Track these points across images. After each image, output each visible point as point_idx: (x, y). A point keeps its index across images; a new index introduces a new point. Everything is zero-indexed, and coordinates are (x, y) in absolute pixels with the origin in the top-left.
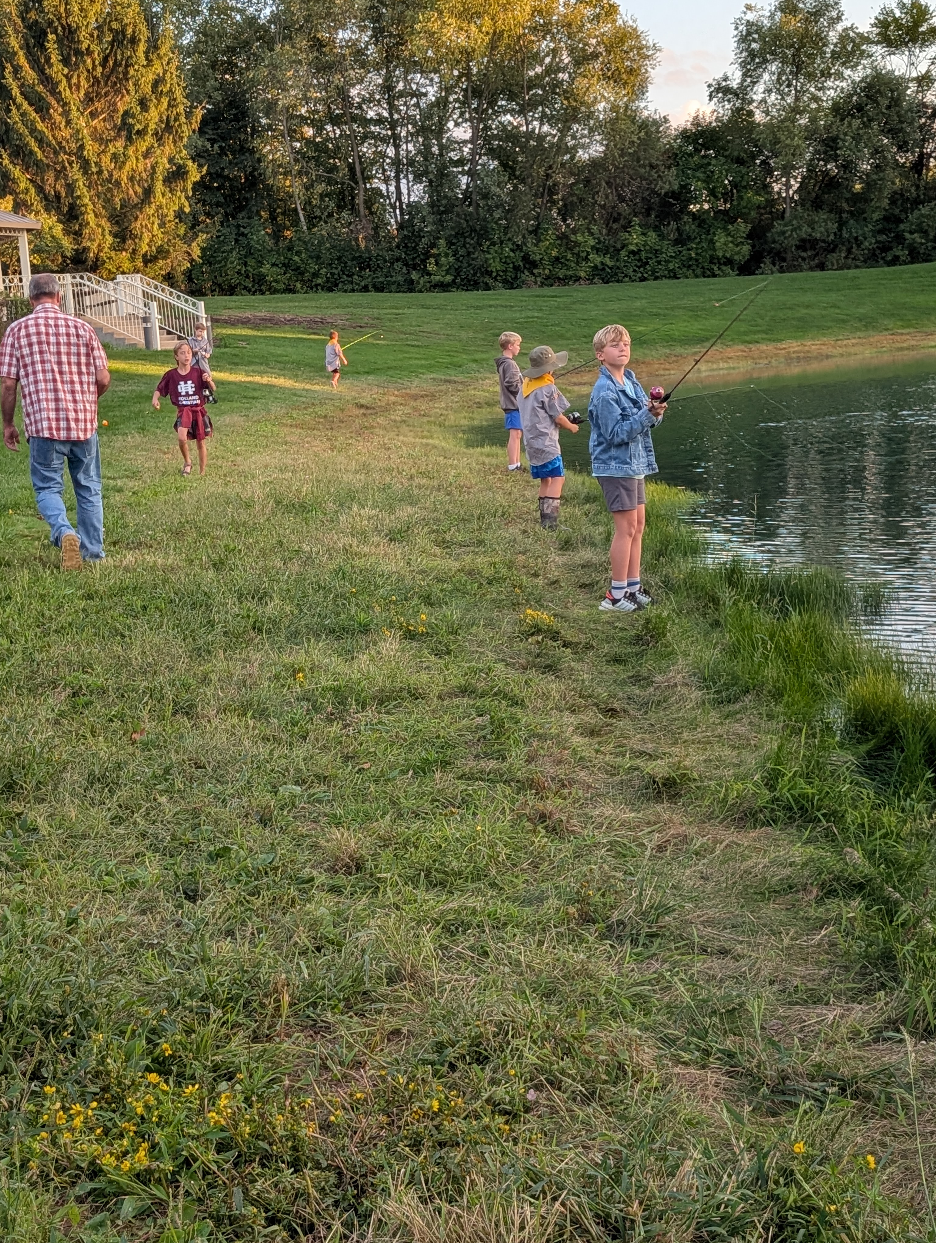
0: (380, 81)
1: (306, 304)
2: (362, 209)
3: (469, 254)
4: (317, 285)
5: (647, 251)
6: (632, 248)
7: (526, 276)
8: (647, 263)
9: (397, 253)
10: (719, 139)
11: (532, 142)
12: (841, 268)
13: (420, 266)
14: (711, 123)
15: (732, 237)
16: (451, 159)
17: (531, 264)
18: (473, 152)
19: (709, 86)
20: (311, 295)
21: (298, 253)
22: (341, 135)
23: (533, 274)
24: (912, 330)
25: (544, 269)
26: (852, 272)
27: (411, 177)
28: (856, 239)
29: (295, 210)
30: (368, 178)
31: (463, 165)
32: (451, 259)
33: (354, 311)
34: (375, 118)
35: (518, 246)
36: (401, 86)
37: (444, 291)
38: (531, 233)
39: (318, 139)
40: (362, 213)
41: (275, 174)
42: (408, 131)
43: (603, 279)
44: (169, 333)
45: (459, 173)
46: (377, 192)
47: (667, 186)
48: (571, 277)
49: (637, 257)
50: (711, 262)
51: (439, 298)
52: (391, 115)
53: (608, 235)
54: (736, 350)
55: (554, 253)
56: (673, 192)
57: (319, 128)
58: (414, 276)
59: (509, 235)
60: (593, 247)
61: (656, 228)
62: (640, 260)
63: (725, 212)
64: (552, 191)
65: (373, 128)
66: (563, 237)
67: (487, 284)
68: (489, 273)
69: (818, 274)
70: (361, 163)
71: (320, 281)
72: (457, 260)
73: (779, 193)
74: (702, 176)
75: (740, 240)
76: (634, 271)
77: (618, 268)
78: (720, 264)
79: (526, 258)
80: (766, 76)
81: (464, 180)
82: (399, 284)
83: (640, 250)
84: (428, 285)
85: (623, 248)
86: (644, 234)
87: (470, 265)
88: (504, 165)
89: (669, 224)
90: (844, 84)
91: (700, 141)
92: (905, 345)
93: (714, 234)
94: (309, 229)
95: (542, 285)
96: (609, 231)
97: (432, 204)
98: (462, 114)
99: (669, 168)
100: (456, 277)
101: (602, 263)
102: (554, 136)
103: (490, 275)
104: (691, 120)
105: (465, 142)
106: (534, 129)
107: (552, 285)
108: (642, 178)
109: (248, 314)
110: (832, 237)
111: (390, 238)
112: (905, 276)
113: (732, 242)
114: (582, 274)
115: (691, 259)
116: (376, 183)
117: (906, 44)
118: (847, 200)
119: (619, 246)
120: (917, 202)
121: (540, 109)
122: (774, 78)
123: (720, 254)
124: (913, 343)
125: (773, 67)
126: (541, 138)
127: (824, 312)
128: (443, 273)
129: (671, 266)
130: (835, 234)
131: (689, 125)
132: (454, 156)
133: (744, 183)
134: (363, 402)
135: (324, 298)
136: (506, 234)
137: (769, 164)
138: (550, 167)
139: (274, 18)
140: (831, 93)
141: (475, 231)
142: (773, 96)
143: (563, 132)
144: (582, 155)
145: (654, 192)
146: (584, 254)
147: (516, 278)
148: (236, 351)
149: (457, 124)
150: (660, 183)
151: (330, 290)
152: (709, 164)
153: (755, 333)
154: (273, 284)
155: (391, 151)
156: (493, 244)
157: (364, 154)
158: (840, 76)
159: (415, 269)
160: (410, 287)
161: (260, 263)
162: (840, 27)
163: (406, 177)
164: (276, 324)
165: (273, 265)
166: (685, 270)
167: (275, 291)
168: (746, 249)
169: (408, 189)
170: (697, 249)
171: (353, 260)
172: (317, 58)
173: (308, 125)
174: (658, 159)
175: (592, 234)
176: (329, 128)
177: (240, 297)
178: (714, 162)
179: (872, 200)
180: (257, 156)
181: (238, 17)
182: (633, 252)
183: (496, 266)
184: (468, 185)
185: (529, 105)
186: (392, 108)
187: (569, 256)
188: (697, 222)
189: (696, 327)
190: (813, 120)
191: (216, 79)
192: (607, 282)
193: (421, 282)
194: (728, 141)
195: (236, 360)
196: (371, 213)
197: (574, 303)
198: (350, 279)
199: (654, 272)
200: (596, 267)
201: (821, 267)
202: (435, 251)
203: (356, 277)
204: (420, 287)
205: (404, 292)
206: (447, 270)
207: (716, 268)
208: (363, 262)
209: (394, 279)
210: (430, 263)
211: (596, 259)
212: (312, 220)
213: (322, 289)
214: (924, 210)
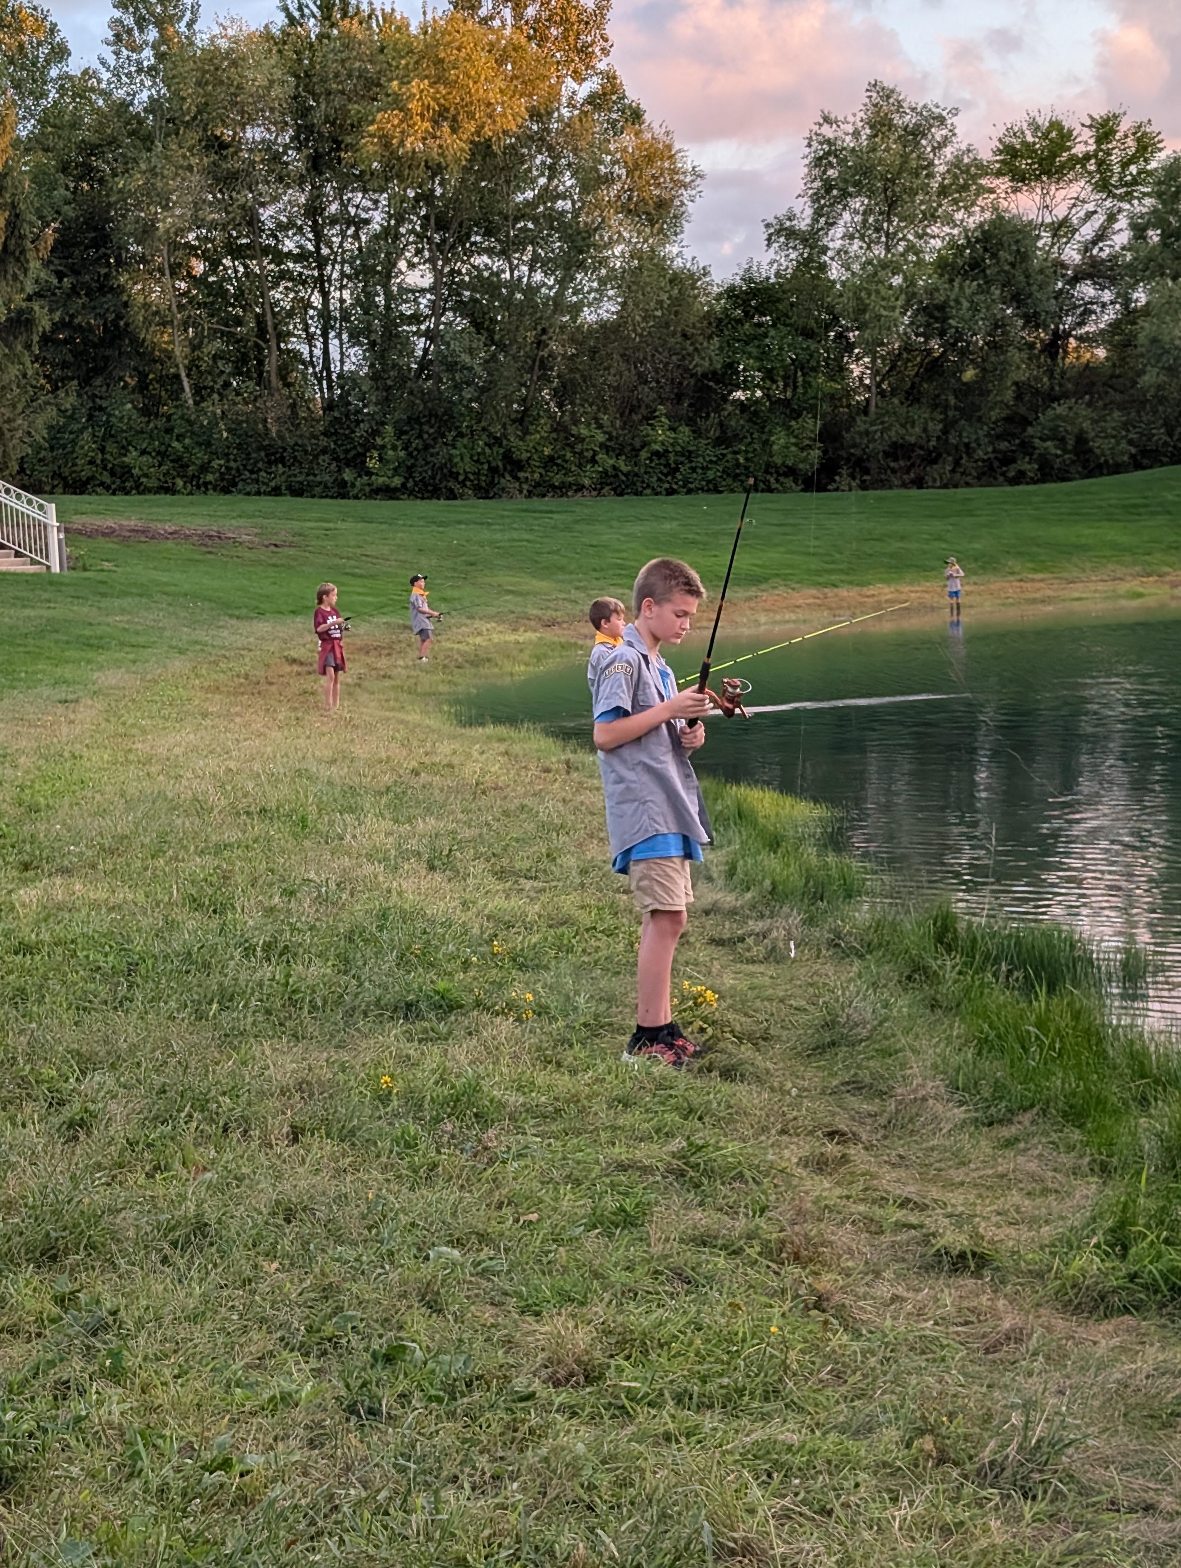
0: (303, 200)
1: (193, 510)
2: (274, 378)
3: (427, 447)
4: (206, 484)
5: (676, 453)
6: (657, 447)
7: (506, 481)
8: (677, 470)
9: (324, 442)
10: (779, 300)
11: (519, 296)
12: (945, 486)
13: (358, 463)
14: (768, 278)
15: (796, 437)
16: (402, 314)
17: (514, 465)
18: (433, 305)
19: (768, 226)
20: (198, 497)
21: (180, 437)
22: (247, 274)
23: (517, 479)
24: (1047, 575)
25: (533, 472)
26: (962, 492)
27: (345, 336)
28: (967, 445)
29: (177, 376)
30: (283, 336)
31: (420, 323)
32: (402, 454)
33: (266, 522)
34: (296, 251)
35: (496, 438)
36: (334, 208)
37: (391, 498)
38: (514, 421)
39: (213, 279)
40: (274, 384)
41: (148, 323)
42: (342, 272)
43: (615, 490)
45: (414, 334)
46: (296, 356)
47: (706, 363)
48: (571, 484)
49: (663, 461)
50: (766, 472)
51: (384, 508)
52: (318, 248)
53: (623, 429)
54: (807, 595)
55: (547, 451)
56: (714, 373)
57: (214, 264)
58: (348, 475)
59: (483, 424)
60: (602, 445)
61: (690, 422)
62: (667, 465)
63: (787, 403)
64: (544, 365)
65: (291, 265)
66: (559, 428)
67: (451, 490)
68: (455, 476)
69: (914, 492)
70: (274, 315)
71: (210, 477)
72: (410, 455)
73: (861, 379)
74: (755, 352)
75: (807, 442)
76: (659, 480)
77: (636, 475)
78: (779, 474)
79: (507, 456)
80: (847, 216)
81: (421, 343)
82: (326, 487)
83: (667, 451)
84: (367, 489)
85: (643, 447)
86: (672, 429)
87: (427, 463)
88: (477, 325)
89: (708, 415)
90: (955, 232)
91: (753, 303)
92: (1038, 595)
93: (771, 433)
94: (196, 403)
95: (530, 494)
96: (625, 423)
97: (375, 376)
98: (419, 252)
99: (710, 337)
100: (407, 479)
101: (614, 467)
102: (550, 288)
103: (456, 479)
104: (741, 273)
105: (423, 291)
106: (520, 278)
107: (544, 496)
108: (672, 352)
109: (110, 523)
110: (933, 442)
111: (312, 419)
112: (1035, 499)
113: (796, 445)
114: (587, 482)
115: (738, 465)
116: (294, 344)
117: (1038, 178)
118: (955, 391)
119: (637, 443)
120: (1052, 398)
121: (530, 248)
122: (858, 218)
123: (780, 462)
124: (1049, 593)
125: (857, 203)
126: (531, 290)
127: (925, 547)
128: (390, 473)
129: (710, 474)
130: (938, 438)
131: (738, 281)
132: (407, 309)
133: (813, 363)
134: (293, 654)
135: (219, 503)
136: (479, 421)
137: (847, 338)
138: (544, 331)
139: (154, 106)
140: (937, 243)
141: (436, 416)
142: (857, 243)
143: (562, 283)
144: (588, 316)
145: (687, 370)
146: (589, 454)
147: (492, 484)
148: (101, 576)
149: (411, 266)
150: (697, 359)
151: (226, 491)
152: (766, 335)
153: (829, 572)
154: (143, 480)
155: (316, 300)
156: (461, 435)
157: (276, 303)
158: (949, 220)
159: (348, 466)
160: (342, 491)
161: (124, 450)
162: (948, 152)
163: (339, 336)
164: (153, 538)
165: (144, 452)
166: (729, 481)
167: (147, 491)
168: (816, 453)
169: (342, 354)
170: (746, 452)
171: (259, 449)
172: (214, 164)
173: (197, 256)
174: (694, 327)
175: (600, 426)
176: (227, 262)
177: (93, 498)
178: (772, 332)
179: (991, 391)
180: (125, 298)
181: (101, 102)
182: (657, 453)
183: (466, 466)
184: (426, 351)
185: (514, 244)
186: (319, 238)
187: (569, 455)
188: (746, 416)
190: (910, 281)
191: (67, 188)
192: (621, 494)
193: (358, 484)
194: (792, 305)
195: (103, 589)
196: (288, 385)
197: (577, 522)
198: (254, 476)
199: (686, 482)
200: (605, 472)
201: (919, 483)
202: (379, 441)
203: (263, 474)
204: (356, 491)
205: (332, 497)
206: (395, 469)
207: (772, 480)
208: (274, 454)
209: (318, 479)
210: (371, 458)
211: (607, 461)
212: (199, 391)
213: (215, 490)
214: (1060, 409)
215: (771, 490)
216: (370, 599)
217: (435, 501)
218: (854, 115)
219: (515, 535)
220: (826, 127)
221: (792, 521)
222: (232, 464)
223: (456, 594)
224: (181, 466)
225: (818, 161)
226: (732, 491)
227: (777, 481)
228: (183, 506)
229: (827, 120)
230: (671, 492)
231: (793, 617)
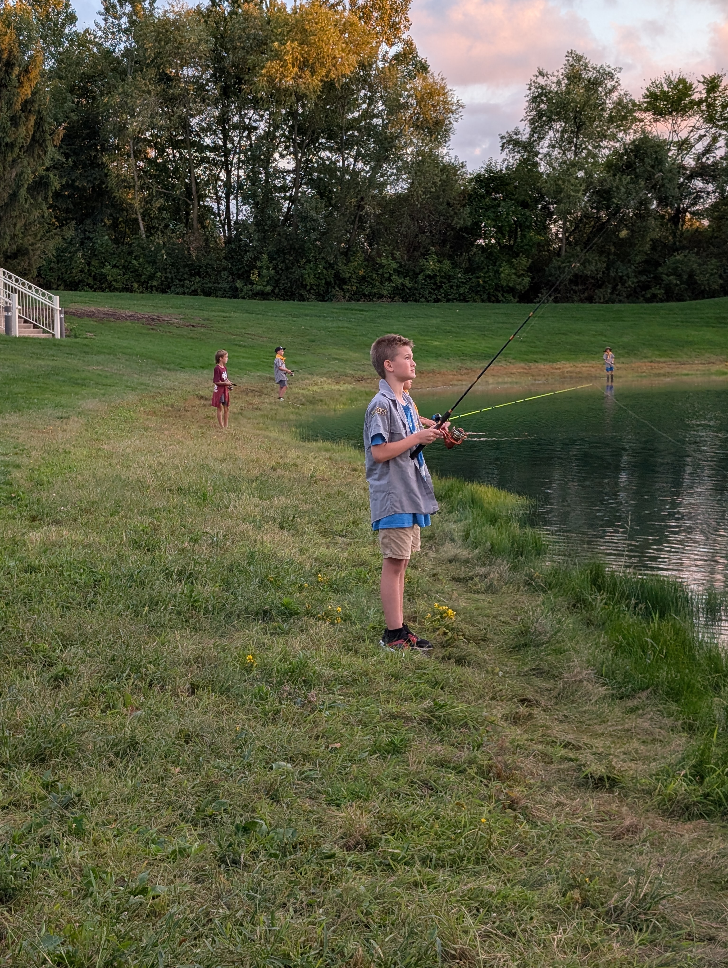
0: (217, 114)
1: (143, 302)
2: (195, 222)
3: (287, 268)
4: (152, 287)
5: (442, 277)
6: (429, 273)
7: (336, 291)
8: (441, 287)
9: (224, 263)
10: (508, 184)
11: (347, 177)
12: (606, 302)
13: (245, 277)
14: (501, 170)
15: (515, 269)
16: (275, 186)
17: (341, 281)
18: (294, 181)
19: (502, 138)
20: (146, 295)
21: (137, 258)
22: (180, 158)
23: (343, 289)
24: (667, 359)
25: (352, 286)
26: (617, 306)
27: (240, 199)
28: (621, 277)
29: (136, 220)
30: (202, 197)
31: (286, 192)
32: (272, 272)
33: (187, 311)
34: (212, 145)
35: (330, 264)
36: (236, 119)
37: (265, 299)
38: (342, 254)
39: (160, 160)
40: (195, 227)
41: (119, 186)
42: (239, 159)
43: (402, 298)
44: (26, 321)
45: (282, 198)
46: (209, 209)
47: (462, 222)
48: (375, 294)
49: (432, 281)
50: (496, 290)
51: (260, 305)
52: (225, 144)
53: (409, 260)
54: (518, 367)
55: (361, 273)
56: (466, 228)
57: (161, 151)
58: (239, 284)
59: (322, 255)
60: (395, 270)
61: (450, 258)
62: (435, 284)
63: (510, 247)
64: (362, 220)
65: (208, 154)
66: (369, 259)
67: (302, 295)
68: (304, 287)
69: (587, 305)
70: (197, 184)
71: (155, 283)
72: (277, 273)
73: (557, 234)
74: (492, 215)
75: (522, 272)
76: (430, 293)
77: (416, 289)
78: (504, 292)
79: (337, 275)
80: (551, 133)
81: (286, 204)
82: (225, 291)
83: (435, 275)
84: (250, 293)
85: (420, 272)
86: (439, 262)
87: (288, 278)
88: (321, 194)
89: (461, 254)
90: (617, 145)
91: (492, 185)
92: (662, 371)
93: (500, 266)
94: (147, 237)
95: (350, 300)
96: (410, 257)
97: (257, 224)
98: (287, 148)
99: (464, 206)
100: (275, 287)
101: (403, 285)
102: (367, 172)
103: (305, 288)
104: (485, 166)
105: (288, 172)
106: (349, 166)
107: (358, 300)
108: (440, 214)
109: (92, 309)
110: (600, 275)
111: (217, 249)
112: (662, 312)
113: (515, 274)
114: (385, 293)
115: (479, 285)
116: (208, 202)
117: (670, 113)
118: (614, 243)
119: (417, 270)
120: (674, 249)
121: (355, 147)
122: (558, 135)
123: (505, 284)
124: (668, 370)
125: (558, 126)
126: (355, 173)
127: (593, 339)
128: (265, 284)
129: (462, 290)
130: (603, 272)
131: (483, 172)
132: (278, 183)
133: (528, 223)
134: (201, 393)
135: (159, 299)
136: (320, 254)
137: (549, 209)
138: (362, 199)
139: (127, 53)
140: (607, 152)
141: (294, 249)
142: (557, 151)
143: (374, 170)
144: (390, 190)
145: (449, 225)
146: (387, 276)
147: (327, 292)
148: (85, 341)
149: (282, 156)
150: (456, 219)
151: (164, 291)
152: (499, 206)
153: (533, 353)
154: (114, 283)
155: (223, 175)
156: (309, 261)
157: (199, 176)
158: (614, 138)
159: (239, 278)
160: (234, 294)
161: (102, 265)
162: (615, 96)
163: (236, 198)
164: (118, 319)
165: (114, 266)
166: (473, 294)
167: (116, 290)
168: (527, 280)
169: (238, 209)
170: (484, 277)
171: (185, 266)
172: (164, 90)
173: (151, 147)
174: (455, 199)
175: (394, 259)
176: (169, 151)
177: (82, 293)
178: (503, 204)
179: (635, 245)
180: (106, 171)
181: (95, 50)
182: (429, 276)
183: (310, 280)
184: (289, 209)
185: (345, 144)
186: (226, 138)
187: (375, 276)
188: (485, 255)
189: (483, 345)
190: (589, 175)
191: (73, 102)
192: (406, 301)
193: (245, 289)
194: (516, 187)
195: (87, 349)
196: (204, 227)
197: (379, 317)
198: (182, 283)
199: (446, 294)
200: (397, 287)
201: (590, 300)
202: (258, 264)
203: (188, 282)
204: (243, 294)
205: (229, 297)
206: (267, 281)
207: (499, 295)
208: (194, 270)
209: (220, 286)
210: (254, 274)
211: (398, 280)
212: (150, 230)
213: (157, 290)
214: (679, 257)
215: (498, 301)
216: (250, 361)
217: (291, 302)
218: (558, 71)
219: (340, 324)
220: (540, 78)
221: (511, 321)
222: (168, 275)
223: (302, 359)
224: (137, 275)
225: (534, 99)
226: (475, 301)
227: (503, 295)
228: (138, 300)
229: (541, 74)
230: (437, 301)
231: (510, 380)
